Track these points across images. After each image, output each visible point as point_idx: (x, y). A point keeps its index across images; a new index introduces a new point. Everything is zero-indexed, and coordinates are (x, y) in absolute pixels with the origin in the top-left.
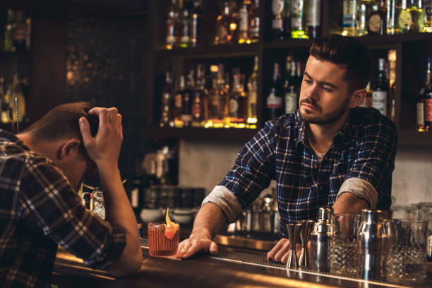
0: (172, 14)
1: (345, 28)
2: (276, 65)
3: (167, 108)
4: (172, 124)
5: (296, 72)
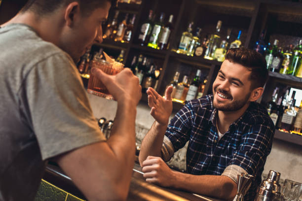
1: (179, 49)
2: (135, 57)
5: (146, 63)
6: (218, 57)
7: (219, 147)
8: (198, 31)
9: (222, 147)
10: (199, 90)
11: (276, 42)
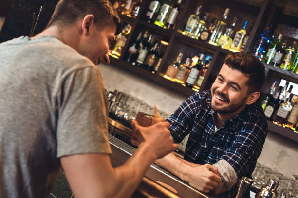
1: (185, 31)
2: (141, 33)
5: (151, 41)
6: (223, 44)
7: (214, 140)
8: (205, 15)
9: (216, 140)
10: (201, 74)
11: (280, 37)
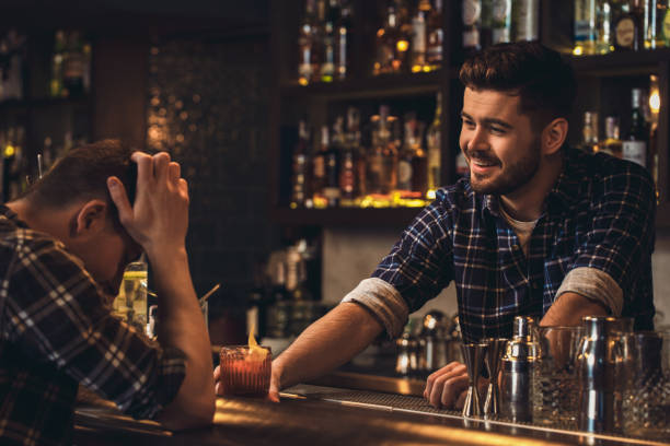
0: (307, 29)
1: (578, 43)
3: (301, 179)
4: (309, 204)
